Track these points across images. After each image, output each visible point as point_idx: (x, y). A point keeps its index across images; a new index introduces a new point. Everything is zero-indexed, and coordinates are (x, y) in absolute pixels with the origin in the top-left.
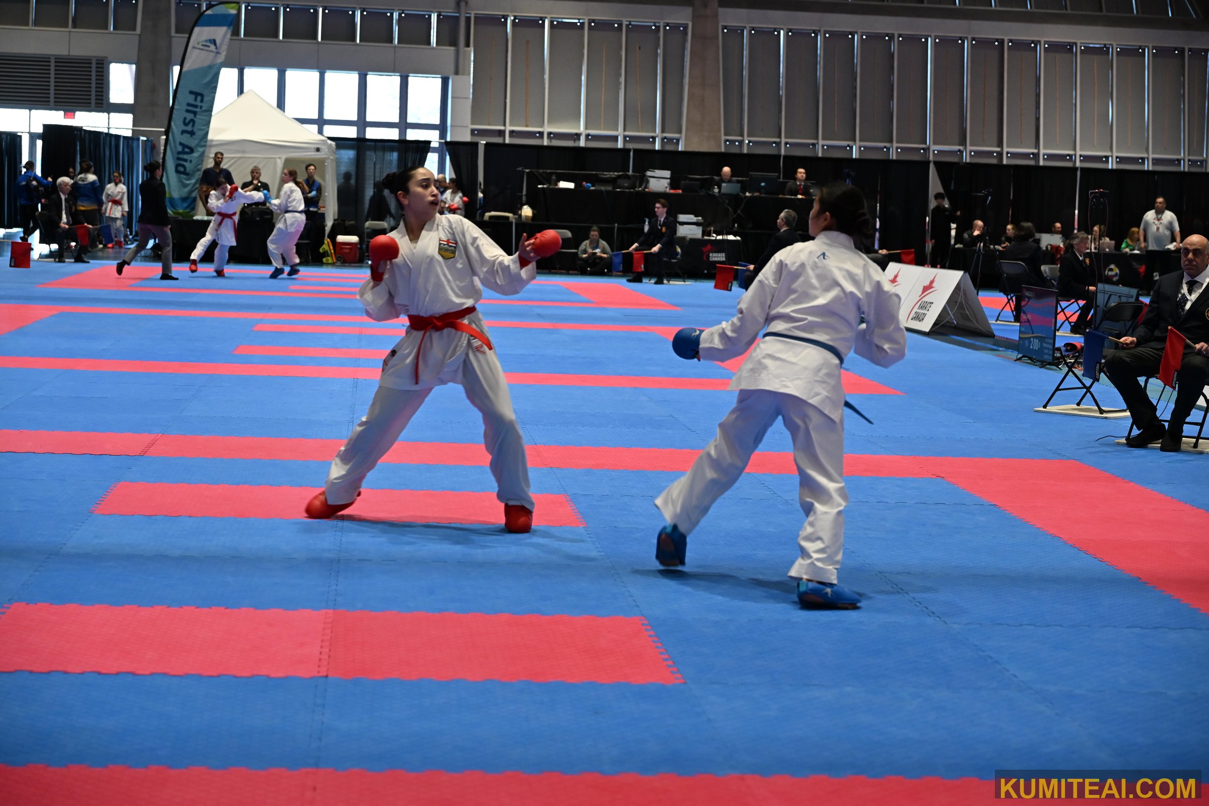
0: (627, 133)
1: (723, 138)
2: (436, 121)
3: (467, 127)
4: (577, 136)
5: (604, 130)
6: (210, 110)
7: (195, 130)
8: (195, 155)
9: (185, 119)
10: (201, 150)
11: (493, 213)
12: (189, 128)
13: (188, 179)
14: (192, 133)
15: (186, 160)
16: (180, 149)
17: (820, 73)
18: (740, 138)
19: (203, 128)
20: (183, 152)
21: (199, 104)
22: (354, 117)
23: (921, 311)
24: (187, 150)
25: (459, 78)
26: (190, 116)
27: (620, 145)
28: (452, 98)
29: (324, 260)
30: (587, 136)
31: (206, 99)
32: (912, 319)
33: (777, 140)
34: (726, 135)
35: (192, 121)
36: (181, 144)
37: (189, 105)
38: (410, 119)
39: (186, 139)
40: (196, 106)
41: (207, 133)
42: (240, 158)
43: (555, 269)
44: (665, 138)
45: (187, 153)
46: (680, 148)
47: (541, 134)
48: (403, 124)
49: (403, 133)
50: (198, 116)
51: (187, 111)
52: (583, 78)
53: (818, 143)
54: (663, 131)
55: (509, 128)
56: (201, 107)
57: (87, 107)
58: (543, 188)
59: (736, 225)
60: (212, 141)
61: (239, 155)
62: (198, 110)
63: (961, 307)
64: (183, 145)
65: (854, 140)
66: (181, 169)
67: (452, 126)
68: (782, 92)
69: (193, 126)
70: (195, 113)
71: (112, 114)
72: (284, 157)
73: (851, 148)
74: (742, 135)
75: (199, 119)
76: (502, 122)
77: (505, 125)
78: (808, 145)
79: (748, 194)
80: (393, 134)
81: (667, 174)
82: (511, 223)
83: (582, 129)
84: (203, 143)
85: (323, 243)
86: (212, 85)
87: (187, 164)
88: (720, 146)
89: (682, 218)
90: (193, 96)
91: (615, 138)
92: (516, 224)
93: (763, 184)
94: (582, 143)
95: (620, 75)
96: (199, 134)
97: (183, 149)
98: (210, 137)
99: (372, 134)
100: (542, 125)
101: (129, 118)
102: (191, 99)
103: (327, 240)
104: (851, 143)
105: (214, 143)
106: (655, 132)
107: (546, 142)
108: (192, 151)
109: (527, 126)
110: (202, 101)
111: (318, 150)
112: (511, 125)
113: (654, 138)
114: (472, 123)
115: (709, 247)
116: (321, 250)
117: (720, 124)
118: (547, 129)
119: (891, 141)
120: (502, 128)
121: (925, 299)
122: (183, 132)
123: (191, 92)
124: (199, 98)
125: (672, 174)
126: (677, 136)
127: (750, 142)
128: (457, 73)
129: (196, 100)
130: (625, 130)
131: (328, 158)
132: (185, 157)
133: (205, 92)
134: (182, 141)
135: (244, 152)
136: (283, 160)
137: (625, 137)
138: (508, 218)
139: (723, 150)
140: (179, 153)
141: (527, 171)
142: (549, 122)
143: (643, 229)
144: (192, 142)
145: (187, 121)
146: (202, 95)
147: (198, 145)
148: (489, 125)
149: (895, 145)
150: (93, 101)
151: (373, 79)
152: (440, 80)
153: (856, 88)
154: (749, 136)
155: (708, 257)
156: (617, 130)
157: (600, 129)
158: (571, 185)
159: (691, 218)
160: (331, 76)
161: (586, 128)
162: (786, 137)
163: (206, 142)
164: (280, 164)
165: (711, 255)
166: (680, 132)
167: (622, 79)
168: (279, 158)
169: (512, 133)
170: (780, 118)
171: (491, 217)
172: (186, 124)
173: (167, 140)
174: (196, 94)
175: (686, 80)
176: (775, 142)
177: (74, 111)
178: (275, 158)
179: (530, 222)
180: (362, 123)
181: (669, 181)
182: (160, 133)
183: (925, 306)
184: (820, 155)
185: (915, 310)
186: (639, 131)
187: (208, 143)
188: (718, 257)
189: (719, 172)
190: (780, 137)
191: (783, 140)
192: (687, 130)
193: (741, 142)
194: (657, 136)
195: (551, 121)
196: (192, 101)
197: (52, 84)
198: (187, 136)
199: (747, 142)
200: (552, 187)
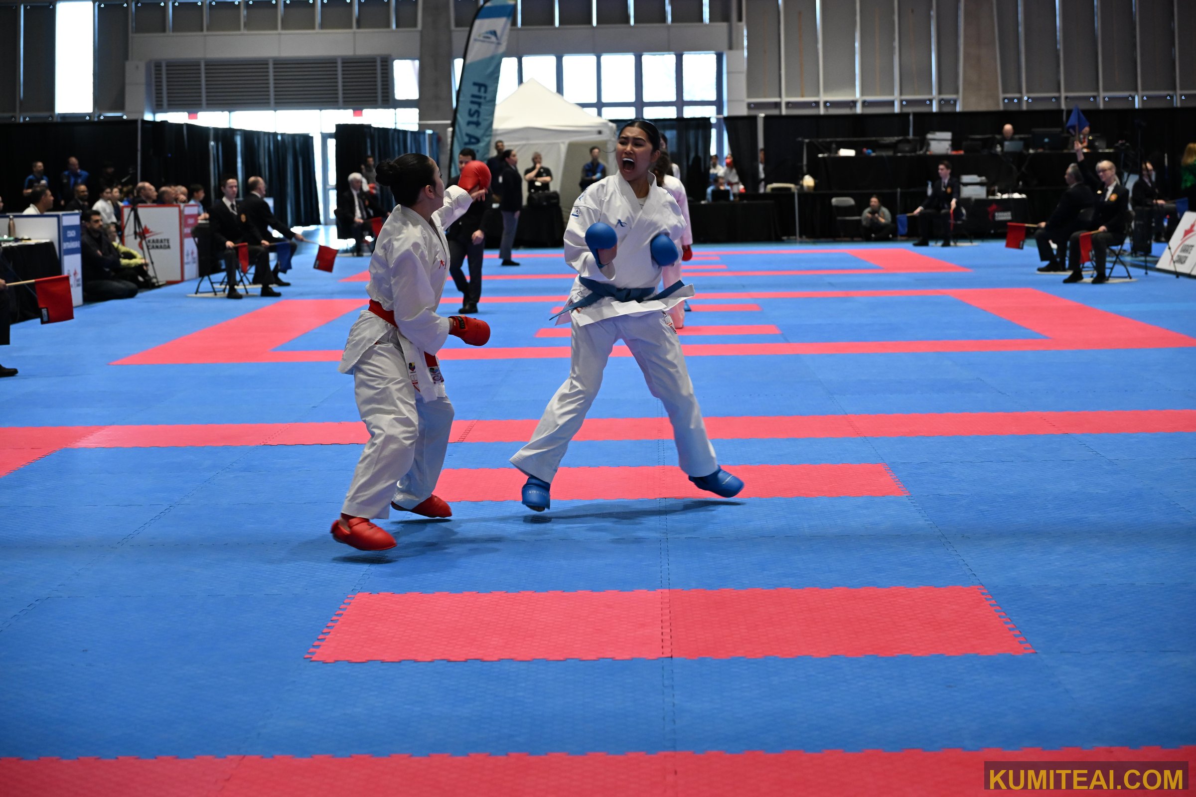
0: (904, 97)
1: (1001, 96)
2: (713, 98)
3: (743, 101)
4: (854, 103)
5: (881, 94)
6: (493, 100)
7: (480, 120)
8: (482, 144)
9: (470, 110)
10: (487, 139)
11: (775, 185)
12: (475, 119)
14: (477, 124)
16: (466, 139)
17: (1098, 25)
18: (1018, 95)
19: (488, 118)
20: (470, 143)
21: (482, 94)
22: (632, 99)
24: (473, 140)
25: (733, 52)
26: (474, 107)
27: (897, 109)
28: (728, 73)
30: (863, 102)
31: (490, 89)
33: (1056, 95)
34: (1004, 91)
35: (477, 112)
36: (467, 135)
37: (473, 96)
38: (686, 97)
39: (472, 130)
40: (480, 97)
41: (491, 124)
42: (524, 145)
43: (839, 237)
44: (942, 99)
45: (473, 143)
46: (958, 109)
47: (817, 104)
48: (680, 103)
49: (680, 111)
50: (483, 107)
51: (472, 102)
52: (857, 44)
53: (1099, 96)
54: (940, 92)
55: (785, 99)
56: (485, 98)
57: (373, 103)
58: (823, 158)
59: (1021, 183)
60: (496, 130)
61: (524, 142)
62: (482, 100)
64: (470, 136)
65: (1136, 90)
67: (729, 101)
68: (1060, 46)
69: (478, 116)
70: (479, 104)
71: (399, 110)
72: (567, 141)
73: (1133, 98)
74: (1020, 92)
75: (484, 109)
76: (777, 93)
77: (780, 96)
78: (1088, 98)
79: (1031, 151)
80: (670, 113)
81: (948, 135)
82: (793, 194)
83: (858, 95)
84: (488, 133)
86: (495, 75)
88: (998, 105)
89: (966, 179)
90: (476, 88)
91: (892, 103)
92: (799, 195)
93: (1046, 140)
94: (859, 110)
95: (894, 40)
96: (484, 124)
97: (470, 140)
98: (496, 126)
99: (648, 113)
100: (817, 94)
101: (416, 111)
102: (475, 90)
104: (1133, 94)
105: (499, 132)
106: (931, 93)
107: (822, 111)
108: (478, 141)
109: (802, 96)
110: (485, 92)
111: (600, 132)
112: (787, 95)
113: (931, 101)
114: (749, 96)
115: (994, 206)
117: (997, 81)
118: (823, 98)
119: (1174, 89)
120: (777, 100)
122: (469, 123)
123: (475, 84)
124: (483, 89)
125: (953, 136)
126: (953, 97)
127: (1029, 98)
128: (730, 48)
129: (479, 91)
130: (901, 94)
131: (610, 140)
132: (472, 147)
133: (488, 83)
134: (468, 132)
135: (528, 139)
136: (566, 145)
137: (901, 101)
138: (789, 189)
139: (1001, 108)
140: (466, 144)
141: (807, 140)
142: (826, 90)
143: (926, 192)
144: (477, 132)
145: (472, 112)
146: (485, 86)
147: (484, 135)
148: (765, 97)
149: (1179, 92)
150: (380, 99)
151: (648, 59)
152: (714, 56)
154: (1028, 91)
155: (994, 216)
156: (893, 94)
157: (875, 95)
158: (851, 153)
159: (974, 178)
160: (608, 59)
161: (862, 94)
162: (1066, 91)
163: (492, 131)
164: (563, 148)
165: (996, 214)
166: (956, 92)
167: (896, 43)
168: (563, 143)
169: (788, 104)
170: (1058, 74)
171: (773, 189)
172: (471, 115)
173: (454, 132)
174: (479, 85)
175: (961, 41)
176: (1055, 98)
177: (361, 109)
178: (558, 144)
179: (812, 191)
180: (639, 104)
181: (950, 143)
182: (447, 126)
184: (1101, 106)
186: (914, 94)
187: (494, 133)
188: (1004, 216)
189: (1000, 130)
190: (1059, 90)
191: (1063, 94)
192: (964, 89)
193: (1020, 99)
194: (934, 98)
195: (827, 90)
196: (476, 92)
197: (340, 84)
198: (472, 127)
199: (1025, 98)
200: (832, 155)
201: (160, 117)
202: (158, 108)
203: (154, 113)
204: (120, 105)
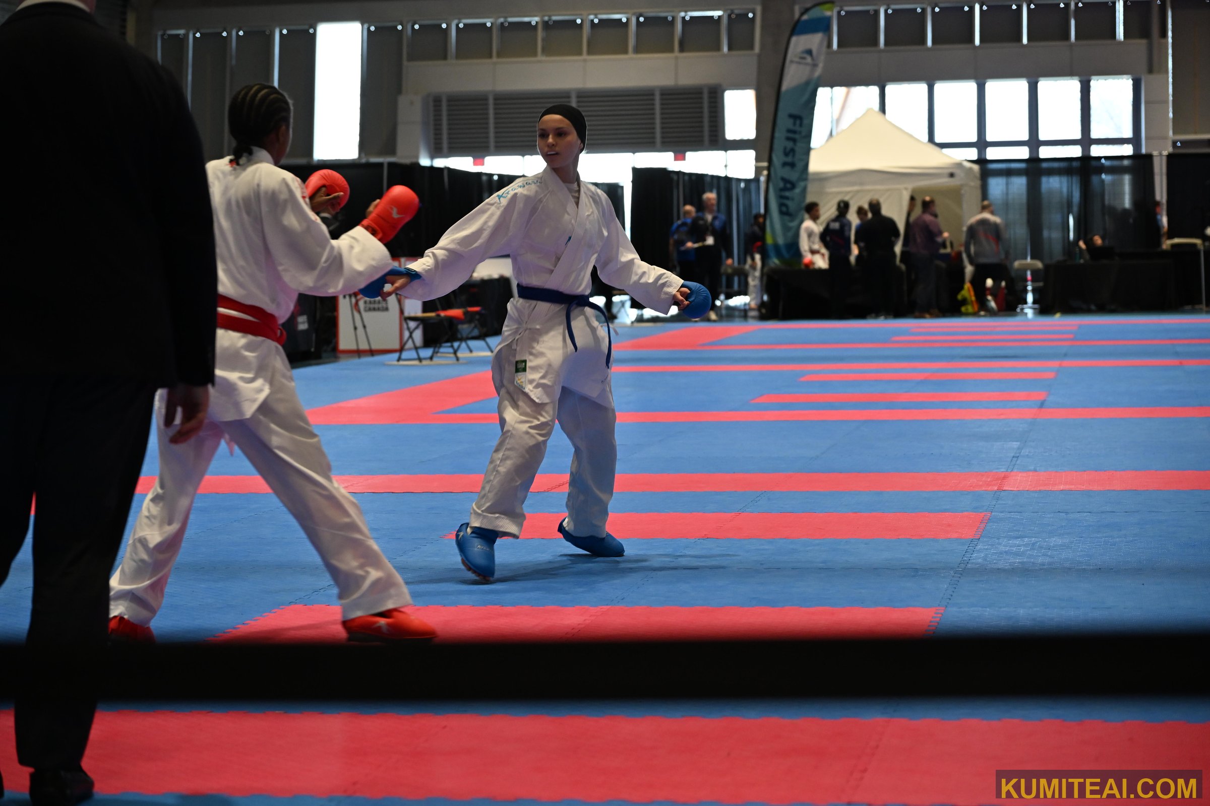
2: (1128, 133)
3: (1167, 137)
7: (796, 160)
8: (797, 191)
9: (785, 148)
10: (802, 184)
11: (1177, 241)
12: (789, 159)
13: (792, 221)
14: (792, 165)
15: (787, 198)
16: (781, 185)
19: (802, 158)
20: (785, 189)
21: (797, 128)
22: (1025, 137)
24: (788, 186)
25: (1154, 77)
26: (790, 145)
28: (1147, 103)
29: (963, 309)
31: (805, 122)
35: (793, 151)
36: (783, 179)
37: (789, 131)
38: (1094, 135)
39: (787, 173)
40: (794, 132)
41: (807, 165)
42: (857, 192)
45: (788, 190)
48: (1086, 141)
49: (1086, 149)
50: (798, 144)
51: (788, 139)
56: (799, 133)
57: (699, 145)
61: (856, 188)
62: (797, 136)
64: (784, 180)
66: (784, 209)
67: (1147, 136)
69: (794, 156)
70: (794, 141)
71: (729, 152)
72: (910, 187)
75: (797, 147)
80: (1075, 152)
82: (1199, 252)
84: (804, 177)
85: (962, 288)
86: (810, 105)
87: (789, 203)
90: (792, 121)
92: (1205, 252)
96: (800, 166)
97: (785, 186)
99: (1045, 152)
101: (751, 154)
102: (790, 124)
103: (967, 285)
105: (814, 175)
108: (794, 186)
110: (801, 125)
111: (951, 175)
114: (1175, 133)
116: (959, 297)
122: (785, 164)
123: (791, 116)
124: (798, 122)
128: (1151, 72)
129: (794, 124)
131: (965, 184)
132: (787, 194)
133: (804, 114)
134: (786, 176)
135: (861, 184)
138: (1194, 246)
140: (781, 190)
144: (793, 175)
145: (788, 150)
146: (800, 118)
147: (799, 179)
148: (1195, 132)
150: (706, 138)
151: (1045, 86)
152: (1130, 82)
160: (993, 87)
163: (807, 174)
168: (906, 189)
172: (786, 154)
174: (795, 117)
177: (684, 152)
178: (900, 189)
180: (1034, 142)
187: (810, 177)
196: (791, 126)
197: (658, 121)
198: (787, 168)
201: (439, 163)
202: (437, 152)
203: (432, 157)
204: (391, 149)
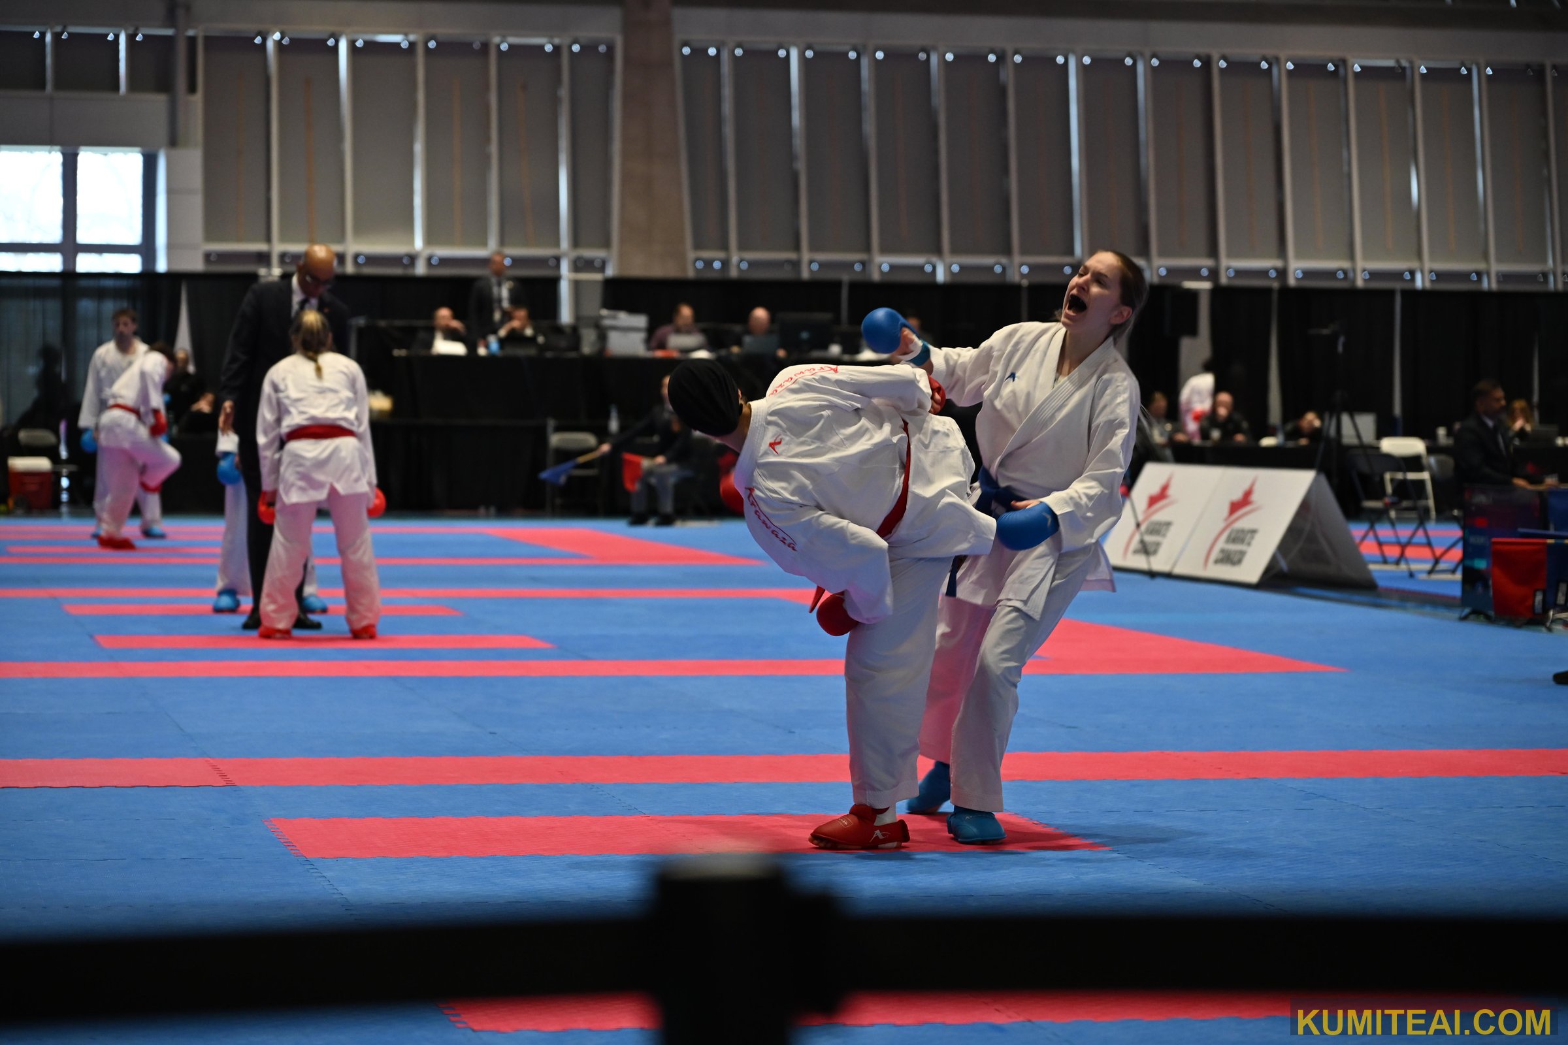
2: (135, 237)
3: (196, 246)
4: (413, 258)
5: (466, 243)
17: (870, 127)
18: (722, 254)
23: (1233, 547)
25: (179, 153)
28: (170, 192)
30: (429, 259)
32: (1217, 562)
33: (792, 256)
34: (698, 246)
38: (83, 238)
48: (69, 246)
49: (69, 260)
52: (419, 148)
53: (870, 261)
54: (576, 242)
55: (278, 248)
58: (403, 358)
63: (1312, 538)
65: (938, 251)
67: (167, 244)
68: (801, 166)
73: (934, 268)
74: (725, 247)
76: (263, 235)
77: (268, 239)
78: (849, 266)
80: (50, 263)
81: (641, 321)
83: (418, 243)
88: (683, 269)
93: (805, 335)
94: (420, 269)
95: (488, 140)
100: (341, 238)
104: (934, 259)
106: (557, 243)
107: (350, 269)
112: (284, 239)
113: (558, 259)
114: (208, 239)
117: (683, 228)
118: (352, 247)
119: (1007, 251)
120: (261, 247)
121: (1239, 525)
125: (647, 321)
126: (600, 251)
127: (742, 260)
128: (173, 142)
139: (691, 274)
141: (361, 321)
142: (358, 233)
148: (239, 240)
149: (1017, 259)
151: (8, 159)
152: (139, 159)
153: (936, 152)
154: (742, 247)
156: (484, 243)
157: (453, 245)
158: (457, 349)
161: (429, 239)
162: (810, 251)
166: (606, 245)
167: (494, 149)
169: (283, 256)
170: (796, 214)
175: (617, 147)
176: (789, 262)
183: (1242, 537)
184: (876, 277)
185: (1221, 544)
186: (526, 244)
190: (797, 247)
191: (806, 256)
192: (622, 241)
193: (725, 263)
194: (565, 255)
195: (359, 231)
199: (735, 259)
200: (422, 352)
